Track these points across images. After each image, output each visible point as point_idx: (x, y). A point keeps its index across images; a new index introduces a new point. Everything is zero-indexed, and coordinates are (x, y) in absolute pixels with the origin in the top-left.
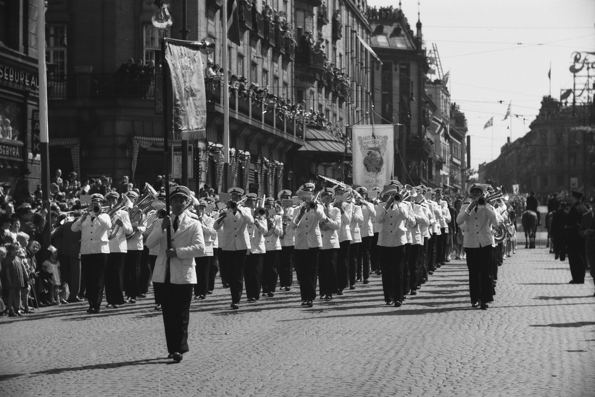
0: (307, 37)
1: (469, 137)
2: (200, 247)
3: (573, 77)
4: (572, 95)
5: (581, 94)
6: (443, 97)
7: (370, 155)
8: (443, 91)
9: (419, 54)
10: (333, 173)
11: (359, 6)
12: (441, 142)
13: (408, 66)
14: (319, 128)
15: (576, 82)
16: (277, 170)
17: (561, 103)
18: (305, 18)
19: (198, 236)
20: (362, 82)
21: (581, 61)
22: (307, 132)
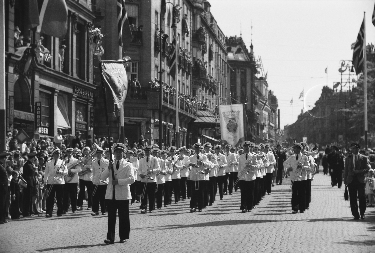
0: (198, 62)
1: (279, 110)
2: (132, 179)
3: (340, 75)
4: (340, 86)
5: (346, 85)
6: (264, 87)
7: (230, 123)
8: (264, 84)
9: (252, 64)
10: (209, 134)
11: (221, 40)
12: (263, 113)
13: (245, 70)
14: (204, 110)
15: (342, 78)
16: (184, 132)
17: (333, 90)
18: (197, 51)
19: (131, 172)
20: (223, 82)
21: (345, 65)
22: (199, 112)
